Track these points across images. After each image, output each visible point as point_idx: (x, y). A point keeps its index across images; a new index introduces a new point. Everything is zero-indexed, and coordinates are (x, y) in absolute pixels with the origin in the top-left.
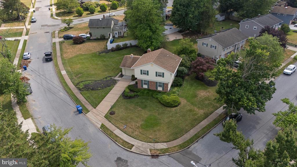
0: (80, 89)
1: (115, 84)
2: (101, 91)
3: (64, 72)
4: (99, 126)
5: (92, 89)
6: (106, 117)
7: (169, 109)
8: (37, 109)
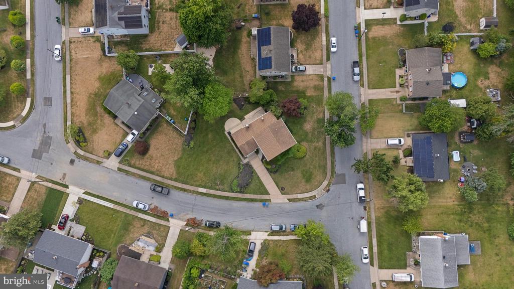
0: (240, 192)
1: (253, 168)
2: (253, 181)
3: (203, 190)
4: (288, 201)
5: (247, 185)
6: (283, 194)
7: (305, 158)
8: (243, 226)
